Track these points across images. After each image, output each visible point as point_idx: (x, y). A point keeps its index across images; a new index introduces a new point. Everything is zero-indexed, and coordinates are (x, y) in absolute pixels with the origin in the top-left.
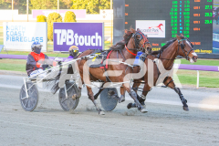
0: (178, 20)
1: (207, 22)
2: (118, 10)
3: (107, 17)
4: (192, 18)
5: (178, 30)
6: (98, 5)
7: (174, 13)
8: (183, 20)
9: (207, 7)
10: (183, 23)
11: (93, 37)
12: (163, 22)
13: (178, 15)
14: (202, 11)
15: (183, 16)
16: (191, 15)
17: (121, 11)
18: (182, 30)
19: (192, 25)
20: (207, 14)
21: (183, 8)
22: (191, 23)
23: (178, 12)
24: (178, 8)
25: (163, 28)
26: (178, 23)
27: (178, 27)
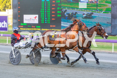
0: (45, 14)
1: (58, 15)
2: (15, 9)
3: (9, 13)
4: (51, 14)
5: (45, 20)
6: (5, 7)
7: (42, 11)
8: (47, 15)
9: (58, 8)
10: (47, 16)
11: (3, 23)
12: (37, 16)
13: (45, 12)
14: (56, 10)
15: (47, 13)
16: (51, 12)
17: (16, 10)
18: (47, 20)
19: (51, 17)
20: (58, 12)
21: (47, 9)
22: (51, 16)
23: (44, 11)
24: (44, 9)
25: (37, 18)
26: (45, 16)
27: (45, 18)
